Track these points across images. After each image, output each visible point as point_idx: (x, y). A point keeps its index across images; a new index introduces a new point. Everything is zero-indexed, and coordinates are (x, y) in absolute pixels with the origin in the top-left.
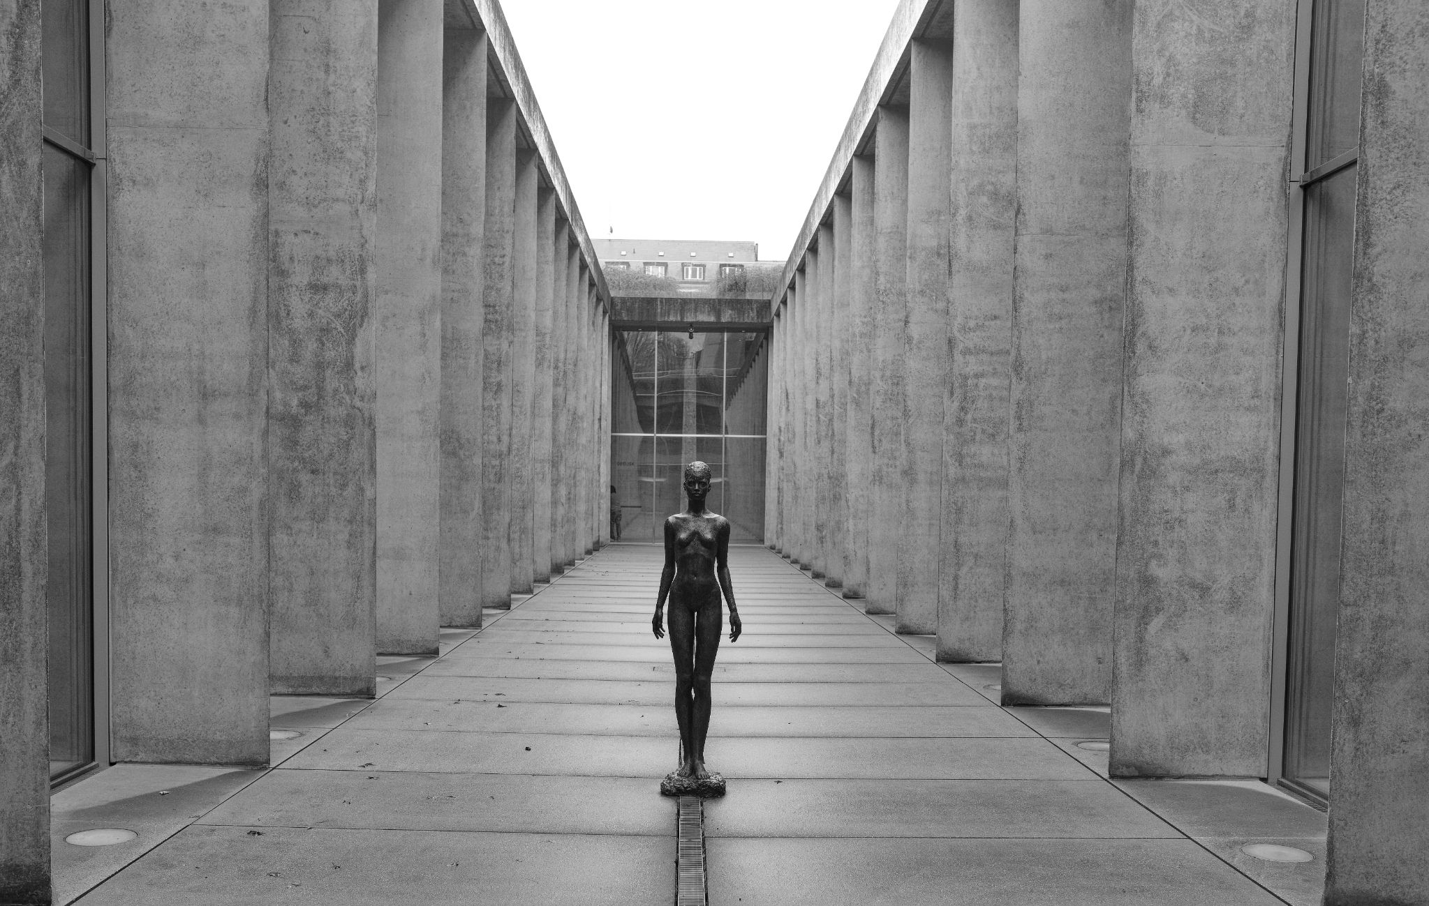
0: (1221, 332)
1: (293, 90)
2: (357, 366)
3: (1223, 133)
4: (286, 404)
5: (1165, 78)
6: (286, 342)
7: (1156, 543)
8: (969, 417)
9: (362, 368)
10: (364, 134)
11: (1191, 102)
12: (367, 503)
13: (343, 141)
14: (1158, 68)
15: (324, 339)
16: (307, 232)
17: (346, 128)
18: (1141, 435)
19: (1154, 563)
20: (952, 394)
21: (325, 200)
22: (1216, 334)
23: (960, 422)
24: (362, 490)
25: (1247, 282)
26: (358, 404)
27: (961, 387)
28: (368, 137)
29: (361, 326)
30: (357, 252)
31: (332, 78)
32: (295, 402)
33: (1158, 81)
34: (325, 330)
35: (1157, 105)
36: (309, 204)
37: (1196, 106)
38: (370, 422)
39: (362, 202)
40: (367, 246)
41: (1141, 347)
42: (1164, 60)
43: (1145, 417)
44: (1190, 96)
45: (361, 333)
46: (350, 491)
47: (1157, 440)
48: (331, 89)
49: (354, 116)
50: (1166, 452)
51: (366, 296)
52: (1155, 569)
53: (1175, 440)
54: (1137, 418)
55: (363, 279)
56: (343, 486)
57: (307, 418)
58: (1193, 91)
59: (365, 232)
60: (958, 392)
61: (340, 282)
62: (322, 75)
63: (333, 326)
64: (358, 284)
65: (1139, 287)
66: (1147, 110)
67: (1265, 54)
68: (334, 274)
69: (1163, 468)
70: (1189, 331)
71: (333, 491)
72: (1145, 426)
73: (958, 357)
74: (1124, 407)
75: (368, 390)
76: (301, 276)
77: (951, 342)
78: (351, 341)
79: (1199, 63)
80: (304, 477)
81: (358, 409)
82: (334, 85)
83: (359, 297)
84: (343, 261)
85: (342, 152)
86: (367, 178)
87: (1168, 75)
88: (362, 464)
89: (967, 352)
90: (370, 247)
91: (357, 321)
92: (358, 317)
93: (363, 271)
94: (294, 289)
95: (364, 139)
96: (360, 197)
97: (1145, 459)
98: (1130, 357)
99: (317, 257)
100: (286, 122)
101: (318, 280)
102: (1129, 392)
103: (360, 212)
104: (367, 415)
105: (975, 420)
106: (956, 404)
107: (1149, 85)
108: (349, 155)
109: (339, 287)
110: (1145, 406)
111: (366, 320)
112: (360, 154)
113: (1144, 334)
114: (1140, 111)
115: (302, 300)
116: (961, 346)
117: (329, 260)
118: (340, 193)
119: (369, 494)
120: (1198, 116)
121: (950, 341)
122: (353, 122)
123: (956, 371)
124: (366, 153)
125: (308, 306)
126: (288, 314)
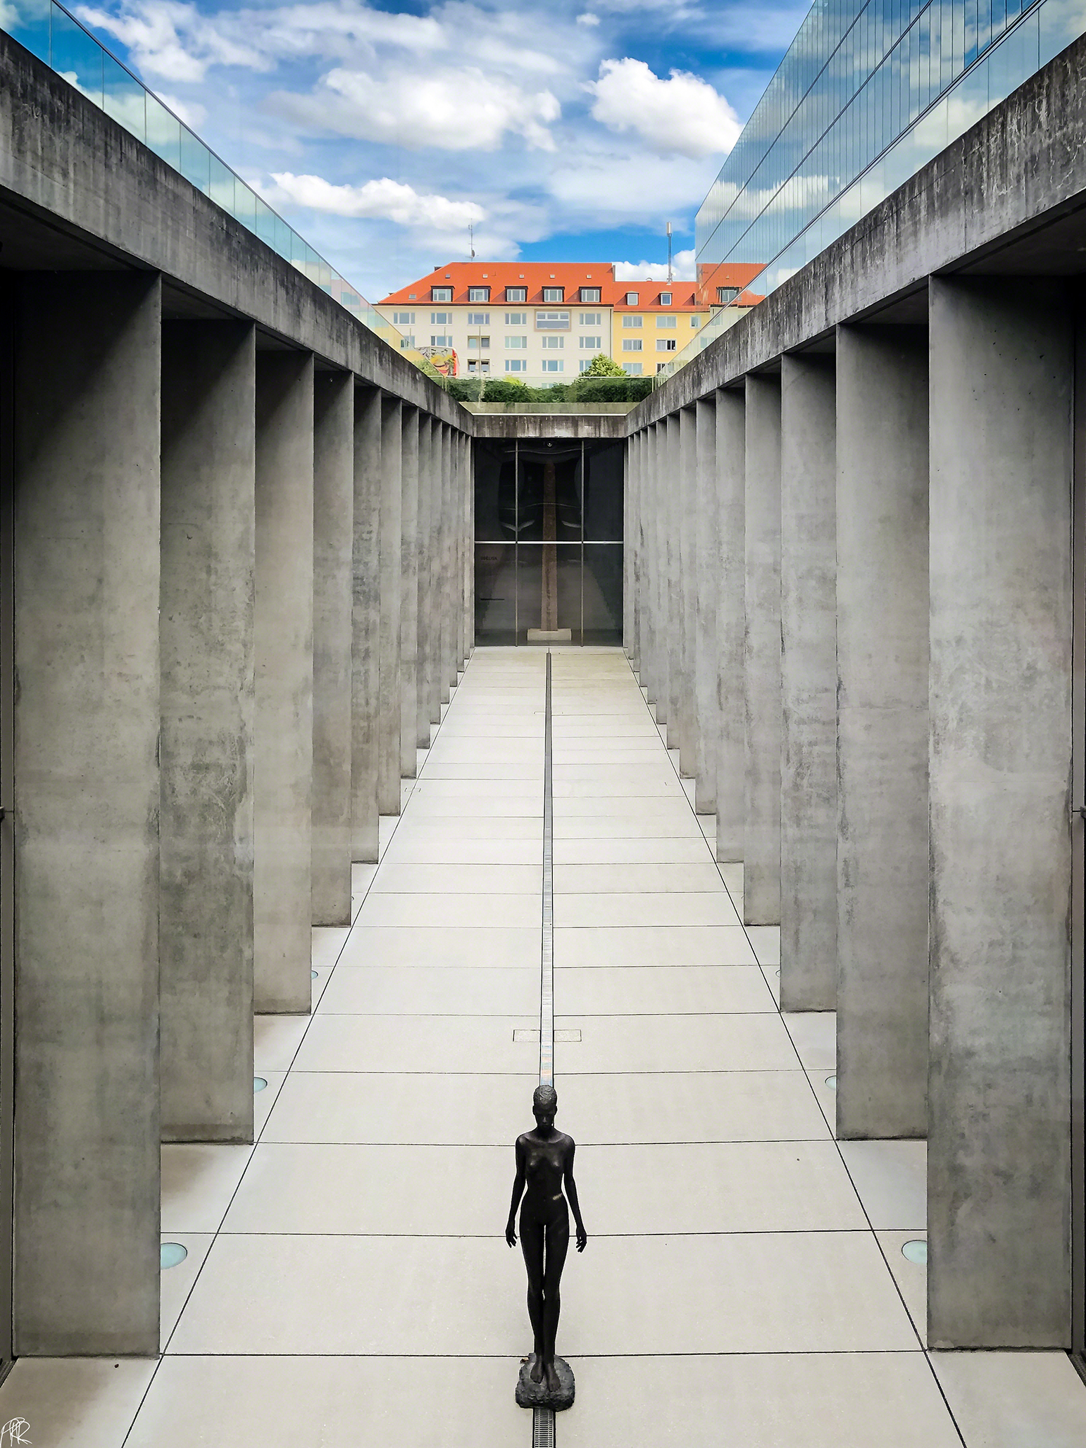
0: (1014, 946)
1: (178, 590)
2: (236, 838)
3: (1011, 770)
4: (170, 874)
5: (958, 724)
6: (171, 817)
7: (963, 1135)
8: (805, 782)
9: (241, 839)
10: (243, 628)
11: (982, 743)
12: (245, 963)
13: (223, 634)
14: (953, 713)
15: (206, 814)
16: (190, 717)
17: (225, 623)
18: (947, 1039)
19: (961, 1153)
20: (788, 760)
21: (207, 688)
22: (1011, 948)
23: (796, 787)
24: (241, 951)
25: (1036, 902)
26: (238, 873)
27: (796, 754)
28: (246, 630)
29: (240, 801)
30: (236, 735)
31: (213, 578)
32: (179, 873)
33: (952, 725)
34: (208, 806)
35: (952, 747)
36: (193, 692)
37: (987, 747)
38: (248, 889)
39: (241, 689)
40: (246, 728)
41: (944, 961)
42: (957, 708)
43: (950, 1023)
44: (981, 739)
45: (240, 809)
46: (229, 954)
47: (961, 1043)
48: (213, 588)
49: (234, 612)
50: (970, 1054)
51: (244, 773)
52: (964, 1160)
53: (979, 1042)
54: (942, 1024)
55: (242, 758)
56: (223, 948)
57: (191, 887)
58: (984, 734)
59: (244, 717)
60: (794, 759)
61: (220, 762)
62: (204, 576)
63: (214, 801)
64: (237, 763)
65: (940, 907)
66: (943, 752)
67: (1046, 701)
68: (215, 755)
69: (967, 1067)
70: (986, 946)
71: (215, 953)
72: (949, 1031)
73: (793, 727)
74: (931, 1014)
75: (246, 860)
76: (185, 757)
77: (786, 715)
78: (231, 815)
79: (988, 709)
80: (188, 941)
81: (237, 876)
82: (215, 584)
83: (238, 775)
84: (223, 743)
85: (223, 645)
86: (245, 667)
87: (961, 720)
88: (241, 927)
89: (801, 722)
90: (249, 729)
91: (236, 797)
92: (238, 793)
93: (242, 751)
94: (179, 769)
95: (243, 633)
96: (239, 685)
97: (951, 1061)
98: (935, 970)
99: (200, 740)
100: (171, 619)
101: (201, 760)
102: (935, 1001)
103: (239, 698)
104: (245, 883)
105: (811, 786)
106: (792, 770)
107: (945, 729)
108: (228, 647)
109: (220, 766)
110: (949, 1013)
111: (244, 795)
112: (239, 646)
113: (946, 949)
114: (937, 752)
115: (186, 779)
116: (795, 717)
117: (211, 742)
118: (221, 681)
119: (247, 953)
120: (988, 755)
121: (785, 713)
122: (233, 617)
123: (791, 739)
124: (245, 645)
125: (191, 785)
126: (173, 792)
